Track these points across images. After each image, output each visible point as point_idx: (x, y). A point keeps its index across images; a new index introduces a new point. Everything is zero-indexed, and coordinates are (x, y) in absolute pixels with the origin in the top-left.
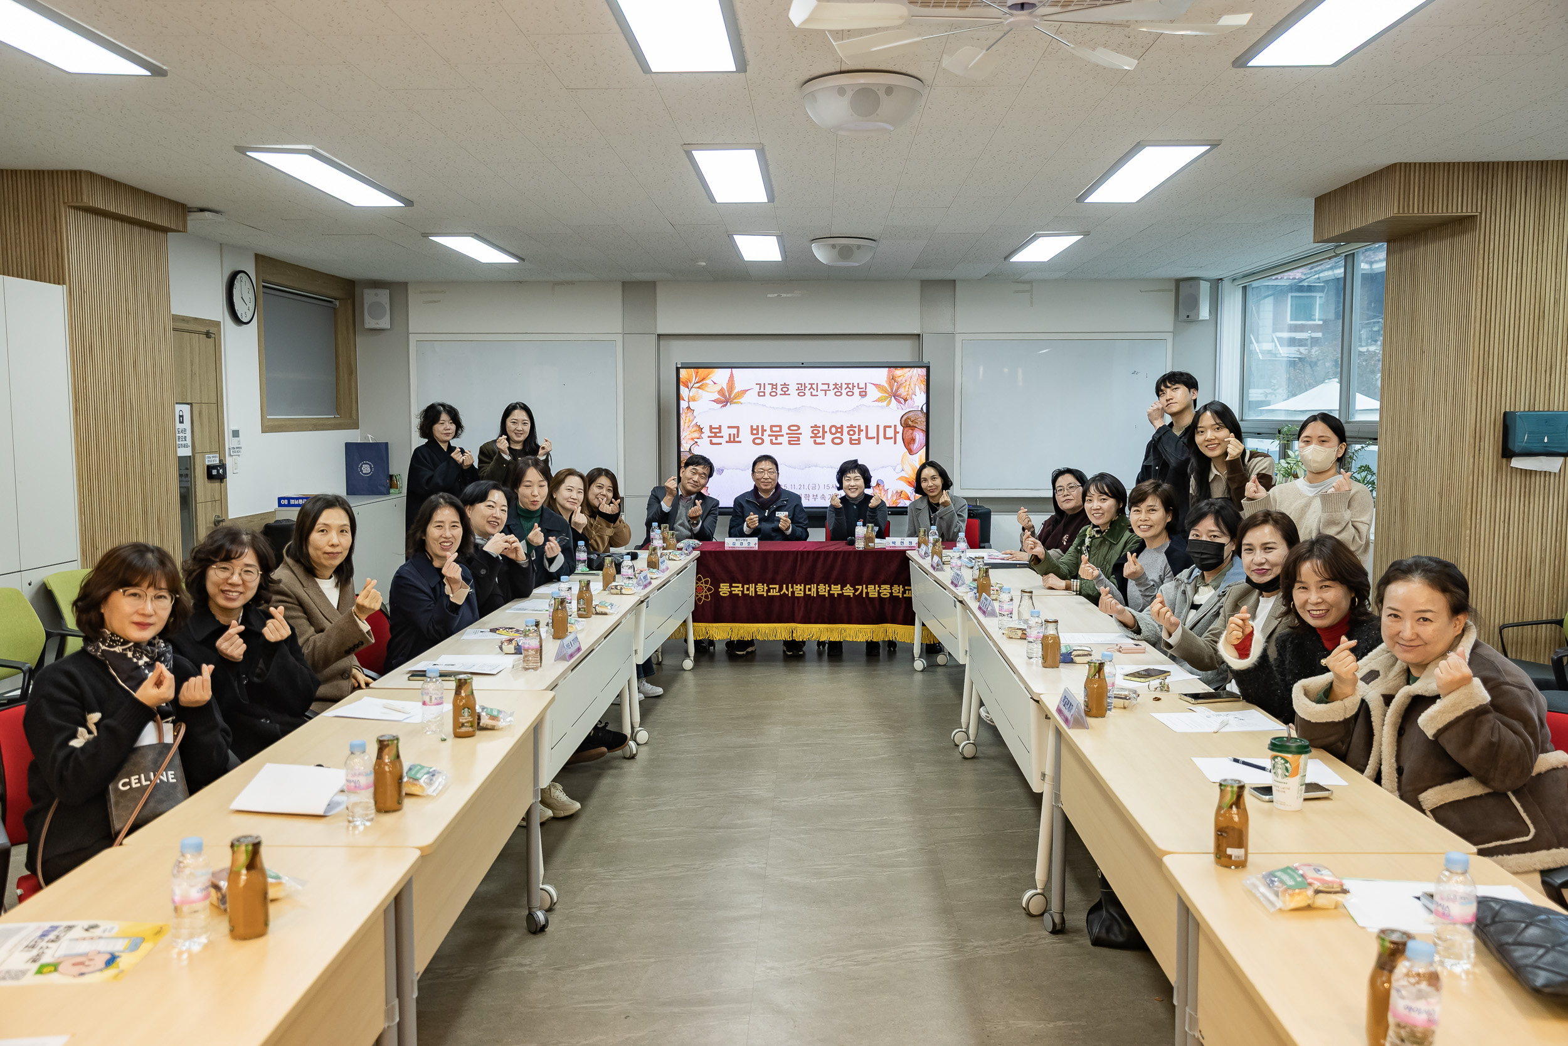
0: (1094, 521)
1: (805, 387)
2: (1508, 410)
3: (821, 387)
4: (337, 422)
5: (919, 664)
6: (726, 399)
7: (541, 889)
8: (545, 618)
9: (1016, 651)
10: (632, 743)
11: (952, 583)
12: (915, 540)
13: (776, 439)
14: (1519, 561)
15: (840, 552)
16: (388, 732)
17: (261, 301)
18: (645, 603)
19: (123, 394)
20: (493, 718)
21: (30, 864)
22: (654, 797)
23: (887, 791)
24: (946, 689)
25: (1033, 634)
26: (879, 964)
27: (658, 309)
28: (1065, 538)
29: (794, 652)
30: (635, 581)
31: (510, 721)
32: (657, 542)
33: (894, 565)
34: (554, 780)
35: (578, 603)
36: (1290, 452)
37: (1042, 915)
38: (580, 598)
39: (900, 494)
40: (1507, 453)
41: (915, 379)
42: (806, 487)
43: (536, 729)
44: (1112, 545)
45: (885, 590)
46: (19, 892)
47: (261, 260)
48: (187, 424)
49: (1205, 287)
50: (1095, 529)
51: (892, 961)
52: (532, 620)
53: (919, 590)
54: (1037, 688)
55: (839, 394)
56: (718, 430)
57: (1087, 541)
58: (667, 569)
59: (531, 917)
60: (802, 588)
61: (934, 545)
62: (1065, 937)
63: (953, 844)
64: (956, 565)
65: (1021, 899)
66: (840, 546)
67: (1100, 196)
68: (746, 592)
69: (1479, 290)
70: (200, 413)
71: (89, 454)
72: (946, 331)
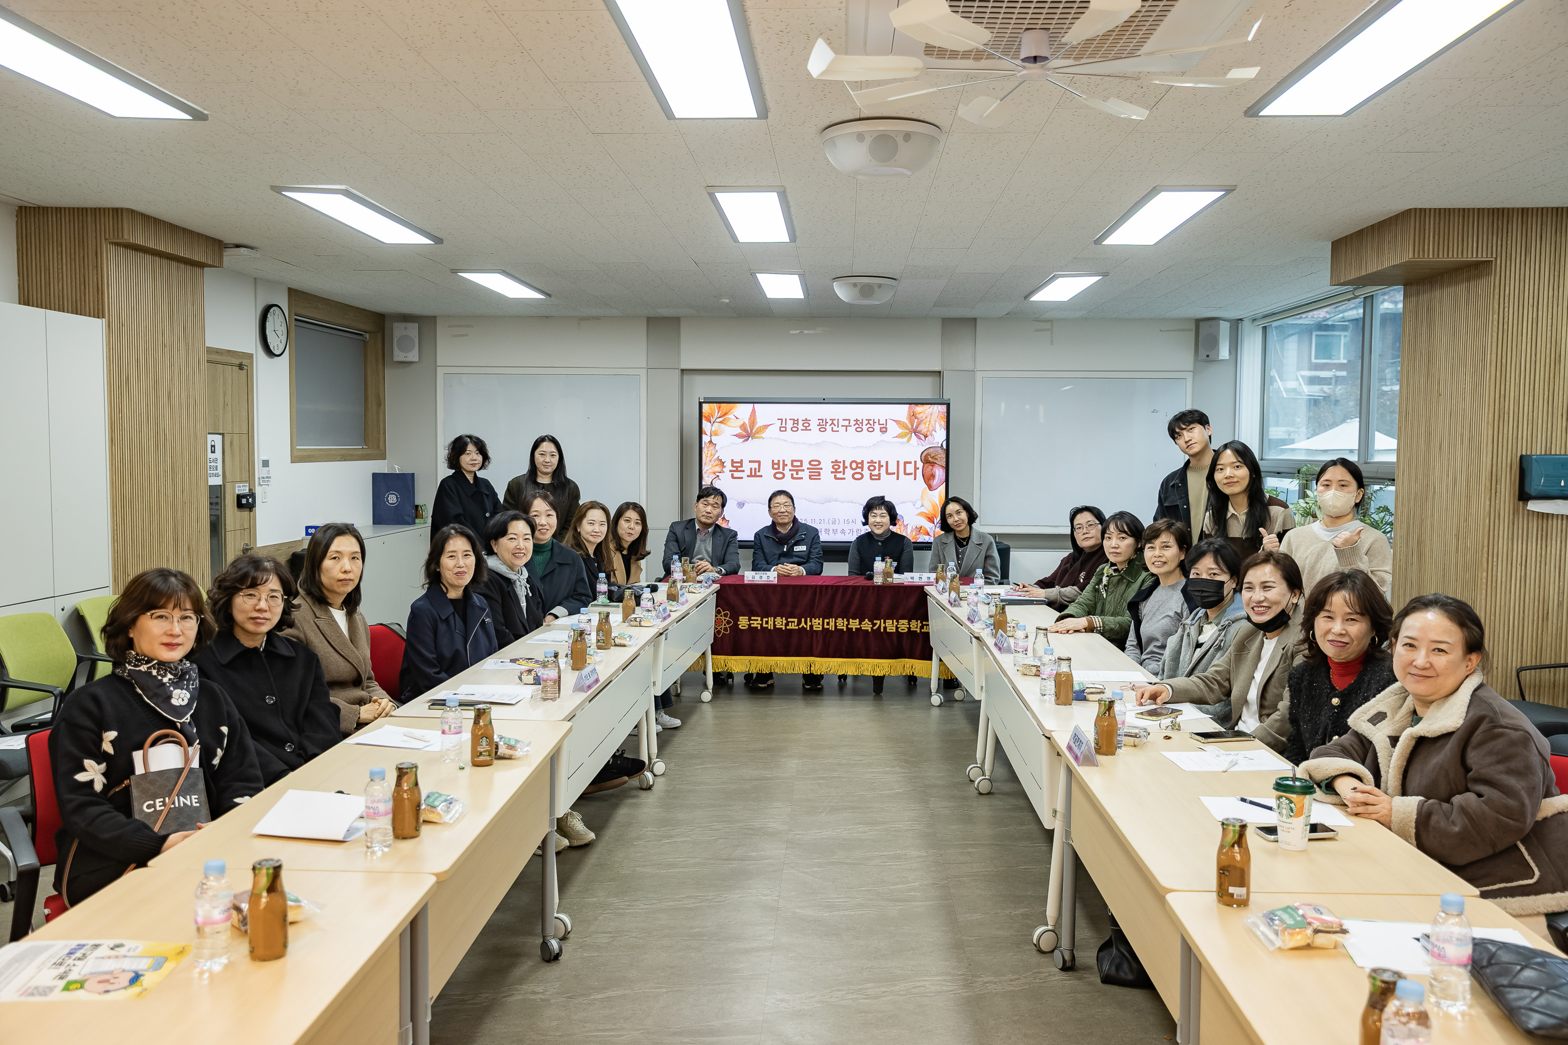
0: (1112, 559)
1: (826, 423)
2: (1524, 453)
3: (842, 423)
4: (365, 452)
5: (936, 699)
6: (748, 434)
7: (556, 918)
8: (564, 650)
9: (1030, 688)
10: (649, 775)
11: (969, 619)
12: (933, 576)
13: (797, 474)
14: (1536, 603)
15: (859, 586)
16: (407, 760)
17: (292, 334)
18: (664, 636)
19: (157, 424)
20: (511, 747)
21: (57, 885)
22: (669, 828)
23: (901, 826)
24: (962, 724)
25: (1047, 671)
26: (888, 998)
27: (682, 345)
28: (1082, 575)
29: (813, 685)
30: (654, 613)
31: (527, 751)
32: (677, 575)
33: (912, 600)
34: (573, 808)
35: (598, 635)
36: (1309, 492)
37: (1052, 951)
38: (599, 630)
39: (919, 529)
40: (1524, 496)
41: (935, 416)
42: (826, 521)
43: (553, 760)
44: (1129, 584)
45: (903, 626)
46: (47, 911)
47: (294, 294)
48: (218, 454)
49: (1224, 327)
50: (1113, 568)
51: (901, 995)
52: (551, 651)
53: (937, 625)
54: (1049, 725)
55: (860, 430)
56: (739, 465)
57: (1105, 580)
58: (687, 601)
59: (545, 945)
60: (821, 622)
61: (952, 581)
62: (1075, 974)
63: (965, 879)
64: (973, 601)
65: (1032, 935)
66: (861, 581)
67: (1116, 239)
68: (764, 625)
69: (1495, 334)
70: (231, 443)
71: (123, 483)
72: (966, 369)
